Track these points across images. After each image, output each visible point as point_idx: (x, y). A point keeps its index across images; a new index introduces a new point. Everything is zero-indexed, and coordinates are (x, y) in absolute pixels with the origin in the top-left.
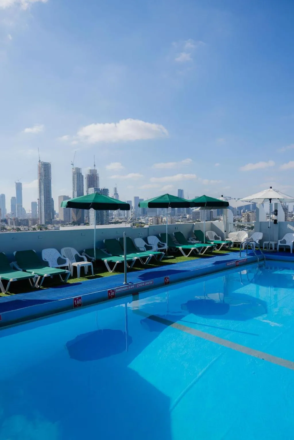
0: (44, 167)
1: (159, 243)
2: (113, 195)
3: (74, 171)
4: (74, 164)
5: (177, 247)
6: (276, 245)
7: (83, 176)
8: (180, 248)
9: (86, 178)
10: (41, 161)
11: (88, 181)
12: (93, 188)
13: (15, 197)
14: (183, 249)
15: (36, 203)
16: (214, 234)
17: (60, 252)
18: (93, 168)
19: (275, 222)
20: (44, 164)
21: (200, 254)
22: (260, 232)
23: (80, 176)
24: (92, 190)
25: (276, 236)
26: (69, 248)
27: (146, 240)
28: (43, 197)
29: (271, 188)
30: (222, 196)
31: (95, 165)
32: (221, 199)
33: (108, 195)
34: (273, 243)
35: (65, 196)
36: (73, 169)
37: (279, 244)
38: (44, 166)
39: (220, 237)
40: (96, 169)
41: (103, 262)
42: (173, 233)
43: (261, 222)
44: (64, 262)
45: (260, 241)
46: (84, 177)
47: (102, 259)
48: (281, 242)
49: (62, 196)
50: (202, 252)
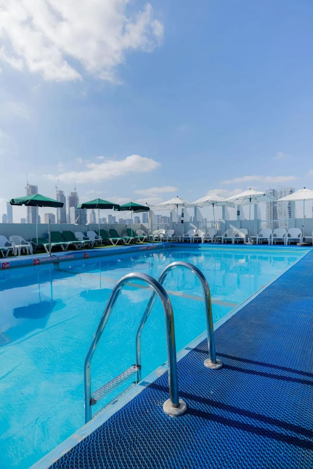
0: (32, 190)
1: (96, 236)
2: (91, 213)
3: (58, 193)
4: (58, 187)
5: (109, 239)
6: (182, 238)
7: (65, 198)
8: (111, 239)
9: (68, 199)
10: (29, 184)
11: (69, 201)
12: (74, 208)
13: (6, 214)
14: (112, 240)
15: (25, 219)
16: (143, 232)
17: (8, 239)
18: (74, 191)
19: (182, 222)
20: (32, 187)
21: (126, 244)
22: (173, 229)
23: (63, 197)
24: (73, 209)
25: (183, 231)
26: (17, 236)
27: (85, 234)
28: (31, 214)
29: (178, 197)
30: (146, 203)
31: (75, 189)
32: (146, 205)
33: (86, 213)
34: (180, 237)
35: (50, 214)
36: (57, 191)
37: (184, 237)
38: (31, 188)
39: (146, 234)
40: (76, 192)
41: (43, 246)
42: (108, 230)
43: (173, 223)
44: (10, 245)
45: (173, 235)
46: (67, 199)
47: (43, 244)
48: (185, 236)
49: (48, 213)
50: (127, 242)
